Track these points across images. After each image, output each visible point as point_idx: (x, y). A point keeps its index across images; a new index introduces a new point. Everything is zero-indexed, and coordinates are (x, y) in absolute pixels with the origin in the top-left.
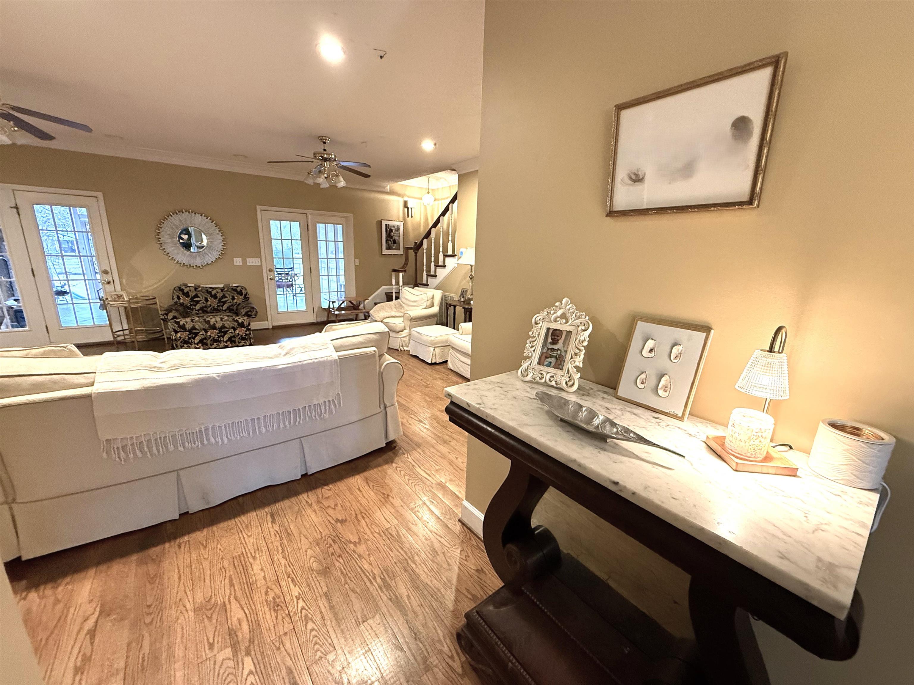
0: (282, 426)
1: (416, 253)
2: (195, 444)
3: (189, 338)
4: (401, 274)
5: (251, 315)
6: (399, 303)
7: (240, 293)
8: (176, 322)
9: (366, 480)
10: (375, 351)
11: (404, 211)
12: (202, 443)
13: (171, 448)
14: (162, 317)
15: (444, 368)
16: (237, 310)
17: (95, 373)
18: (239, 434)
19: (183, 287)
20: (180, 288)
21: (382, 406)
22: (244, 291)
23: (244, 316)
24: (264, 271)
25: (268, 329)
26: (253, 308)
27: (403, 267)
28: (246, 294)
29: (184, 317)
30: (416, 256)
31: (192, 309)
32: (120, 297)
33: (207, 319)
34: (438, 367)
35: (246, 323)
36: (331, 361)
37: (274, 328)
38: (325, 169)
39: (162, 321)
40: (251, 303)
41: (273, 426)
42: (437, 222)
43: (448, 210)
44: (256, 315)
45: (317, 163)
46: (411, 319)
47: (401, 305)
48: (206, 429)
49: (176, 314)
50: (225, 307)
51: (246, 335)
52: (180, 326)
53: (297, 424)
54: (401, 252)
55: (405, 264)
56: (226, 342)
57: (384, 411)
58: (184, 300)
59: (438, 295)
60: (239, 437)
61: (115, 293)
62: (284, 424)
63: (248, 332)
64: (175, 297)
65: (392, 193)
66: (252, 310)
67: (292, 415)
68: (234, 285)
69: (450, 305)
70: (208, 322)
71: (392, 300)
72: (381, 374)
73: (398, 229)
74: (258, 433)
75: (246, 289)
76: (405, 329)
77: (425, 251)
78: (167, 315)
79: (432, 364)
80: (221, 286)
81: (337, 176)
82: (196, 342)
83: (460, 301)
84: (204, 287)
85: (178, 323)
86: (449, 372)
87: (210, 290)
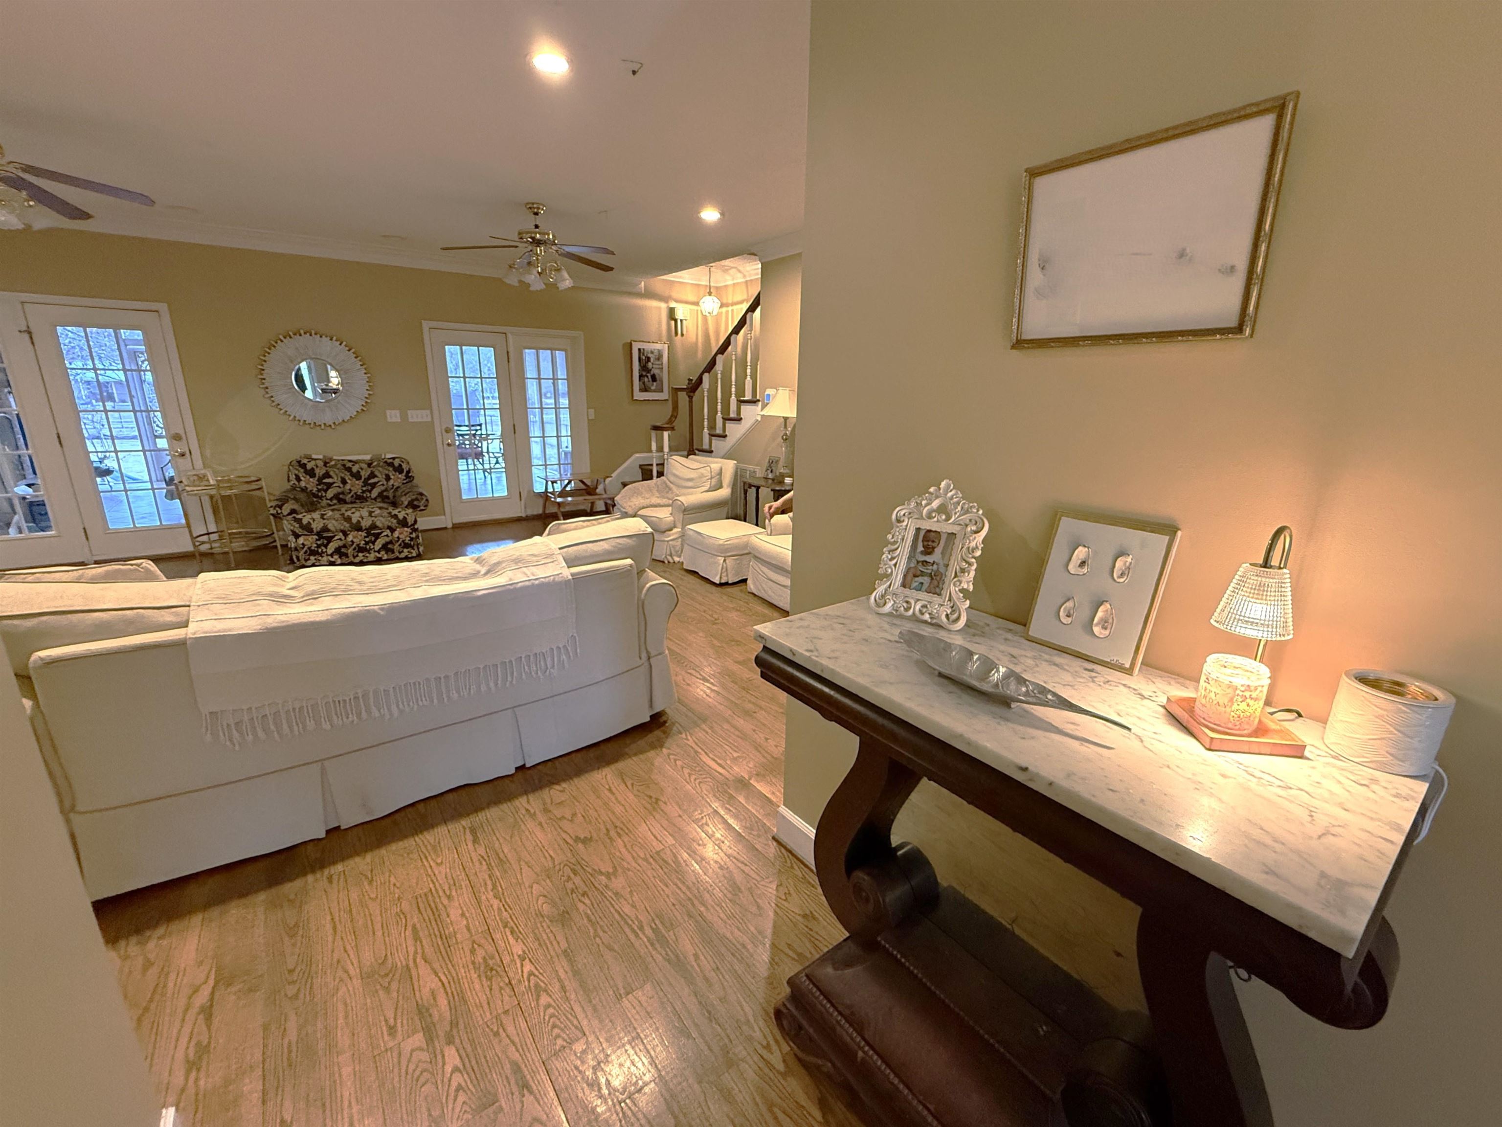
0: (483, 688)
1: (691, 398)
2: (348, 718)
3: (319, 546)
4: (666, 434)
5: (419, 507)
6: (665, 482)
7: (399, 469)
8: (296, 520)
9: (621, 776)
10: (631, 566)
11: (669, 325)
12: (359, 715)
13: (311, 725)
14: (272, 511)
15: (741, 591)
16: (394, 497)
17: (189, 606)
18: (417, 702)
19: (305, 461)
20: (299, 462)
21: (644, 655)
22: (404, 466)
23: (406, 507)
24: (438, 429)
25: (445, 528)
26: (421, 494)
27: (670, 421)
28: (408, 472)
29: (309, 511)
30: (691, 402)
31: (321, 498)
32: (202, 478)
33: (347, 514)
34: (729, 590)
35: (410, 520)
36: (560, 582)
37: (457, 527)
38: (537, 259)
39: (272, 517)
40: (417, 486)
41: (470, 689)
42: (727, 343)
43: (745, 323)
44: (426, 506)
45: (523, 248)
46: (685, 510)
47: (667, 486)
48: (365, 695)
49: (296, 507)
50: (375, 493)
51: (412, 539)
52: (302, 527)
53: (508, 684)
54: (664, 395)
55: (672, 416)
56: (379, 552)
57: (646, 664)
58: (308, 482)
59: (729, 466)
60: (416, 707)
61: (194, 473)
62: (488, 685)
63: (414, 535)
64: (293, 477)
65: (650, 294)
66: (419, 497)
67: (499, 670)
68: (389, 456)
69: (750, 486)
70: (348, 519)
71: (651, 478)
72: (642, 605)
73: (659, 357)
74: (446, 700)
75: (408, 463)
76: (675, 527)
77: (706, 394)
78: (280, 507)
79: (721, 585)
80: (368, 457)
81: (558, 270)
82: (330, 551)
83: (766, 478)
84: (339, 460)
85: (299, 521)
86: (751, 597)
87: (349, 465)
